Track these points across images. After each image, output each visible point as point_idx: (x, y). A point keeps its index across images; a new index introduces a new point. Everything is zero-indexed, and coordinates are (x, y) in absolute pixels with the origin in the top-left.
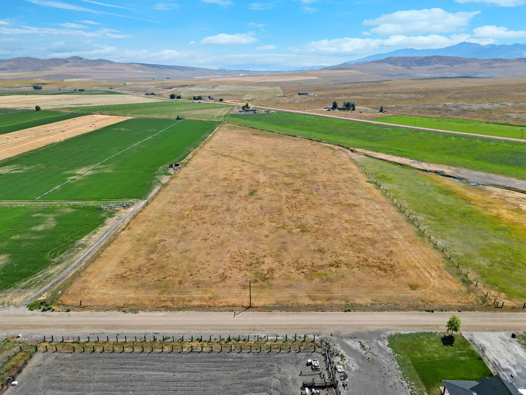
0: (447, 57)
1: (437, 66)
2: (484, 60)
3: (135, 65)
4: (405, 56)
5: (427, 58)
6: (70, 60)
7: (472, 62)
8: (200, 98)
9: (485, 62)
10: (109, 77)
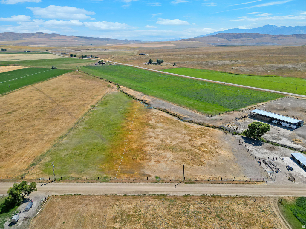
0: (252, 33)
1: (245, 38)
2: (273, 35)
3: (74, 37)
4: (228, 33)
5: (240, 34)
6: (37, 34)
7: (266, 36)
8: (85, 56)
9: (274, 36)
10: (57, 44)
